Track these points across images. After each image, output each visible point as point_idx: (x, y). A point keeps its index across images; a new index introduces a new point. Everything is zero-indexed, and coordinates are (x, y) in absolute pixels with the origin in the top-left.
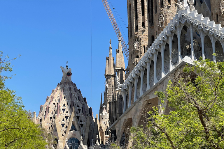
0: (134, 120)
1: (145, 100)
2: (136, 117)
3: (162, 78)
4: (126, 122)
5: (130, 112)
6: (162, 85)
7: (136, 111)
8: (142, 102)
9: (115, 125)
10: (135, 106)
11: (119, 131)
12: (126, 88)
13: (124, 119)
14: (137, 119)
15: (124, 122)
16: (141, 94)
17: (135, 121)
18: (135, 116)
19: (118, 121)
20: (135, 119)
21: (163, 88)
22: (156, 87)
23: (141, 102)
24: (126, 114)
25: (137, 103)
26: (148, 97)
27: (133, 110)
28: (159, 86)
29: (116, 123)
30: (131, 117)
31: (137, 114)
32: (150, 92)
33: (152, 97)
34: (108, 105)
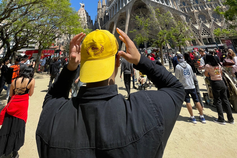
3: (127, 3)
6: (128, 6)
7: (116, 18)
8: (118, 14)
9: (105, 25)
10: (115, 16)
12: (110, 9)
15: (110, 23)
16: (118, 11)
18: (115, 20)
19: (107, 23)
20: (115, 22)
22: (125, 7)
26: (121, 12)
27: (114, 18)
30: (113, 21)
32: (122, 9)
33: (123, 11)
34: (99, 20)
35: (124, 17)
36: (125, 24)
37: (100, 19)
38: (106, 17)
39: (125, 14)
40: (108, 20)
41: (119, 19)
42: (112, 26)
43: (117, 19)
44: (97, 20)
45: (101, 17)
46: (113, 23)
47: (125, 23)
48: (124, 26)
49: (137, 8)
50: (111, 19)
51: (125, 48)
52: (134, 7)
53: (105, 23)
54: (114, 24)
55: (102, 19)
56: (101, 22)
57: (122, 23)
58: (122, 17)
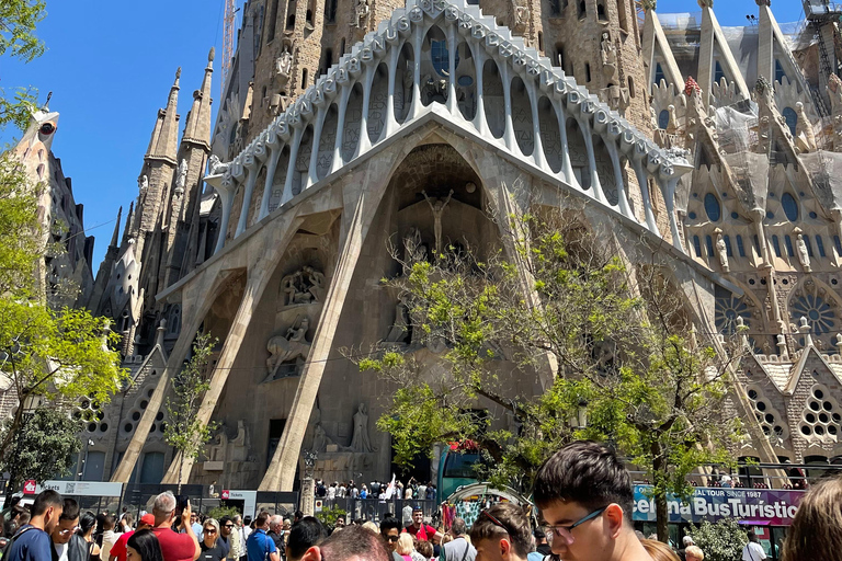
0: (256, 272)
1: (301, 214)
2: (262, 262)
3: (360, 155)
4: (221, 280)
5: (244, 248)
6: (359, 174)
7: (266, 245)
8: (289, 218)
9: (181, 289)
10: (264, 231)
11: (192, 308)
12: (239, 174)
13: (218, 270)
14: (264, 272)
15: (217, 278)
16: (287, 197)
17: (258, 278)
18: (258, 260)
19: (197, 274)
20: (258, 271)
21: (361, 183)
22: (339, 179)
23: (285, 218)
24: (228, 253)
25: (274, 222)
26: (311, 207)
27: (255, 243)
28: (350, 176)
29: (189, 281)
30: (243, 265)
31: (267, 257)
32: (318, 191)
33: (323, 205)
34: (141, 240)
35: (323, 243)
36: (320, 298)
37: (148, 234)
38: (195, 224)
39: (336, 226)
40: (208, 255)
41: (286, 256)
42: (228, 301)
43: (273, 255)
44: (126, 237)
45: (158, 226)
46: (240, 279)
47: (325, 286)
48: (310, 308)
49: (420, 197)
50: (231, 245)
51: (293, 470)
52: (399, 181)
53: (178, 271)
54: (244, 284)
55: (164, 235)
56: (155, 256)
57: (304, 284)
58: (307, 242)
